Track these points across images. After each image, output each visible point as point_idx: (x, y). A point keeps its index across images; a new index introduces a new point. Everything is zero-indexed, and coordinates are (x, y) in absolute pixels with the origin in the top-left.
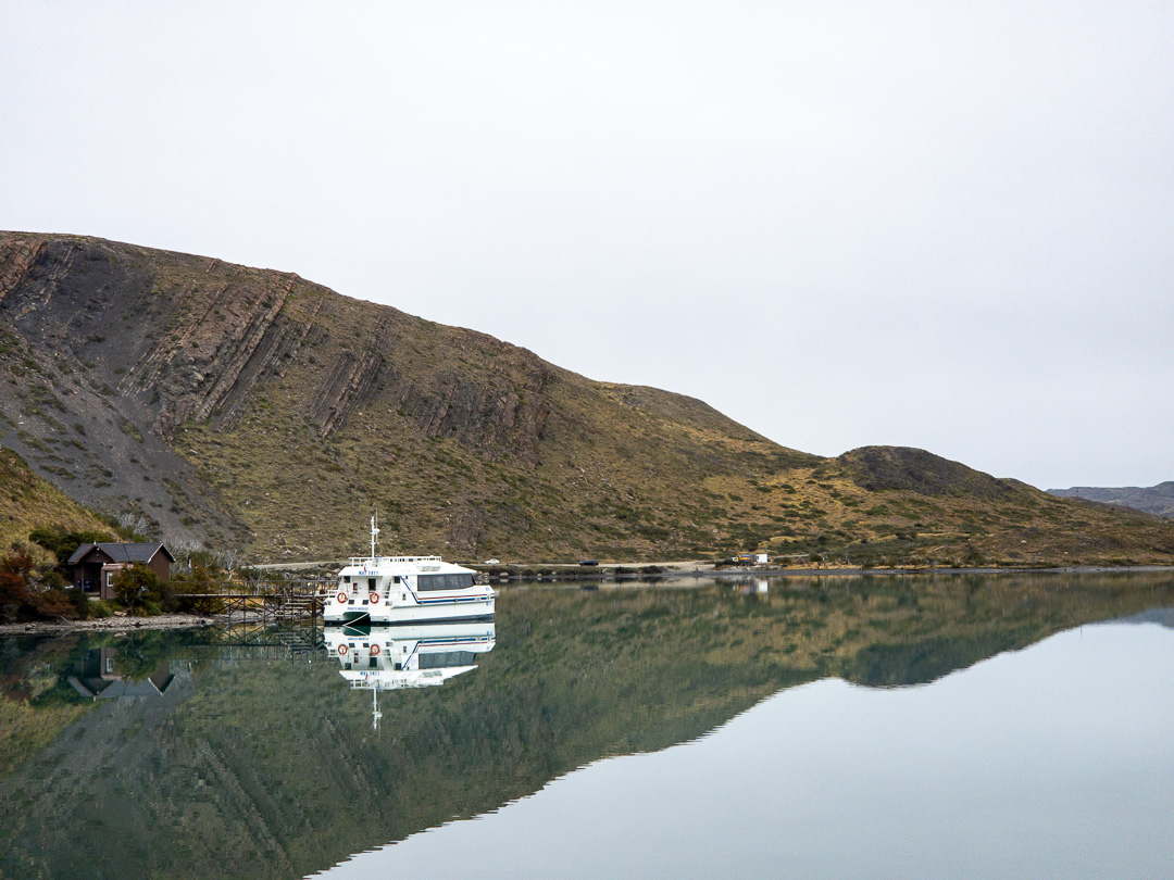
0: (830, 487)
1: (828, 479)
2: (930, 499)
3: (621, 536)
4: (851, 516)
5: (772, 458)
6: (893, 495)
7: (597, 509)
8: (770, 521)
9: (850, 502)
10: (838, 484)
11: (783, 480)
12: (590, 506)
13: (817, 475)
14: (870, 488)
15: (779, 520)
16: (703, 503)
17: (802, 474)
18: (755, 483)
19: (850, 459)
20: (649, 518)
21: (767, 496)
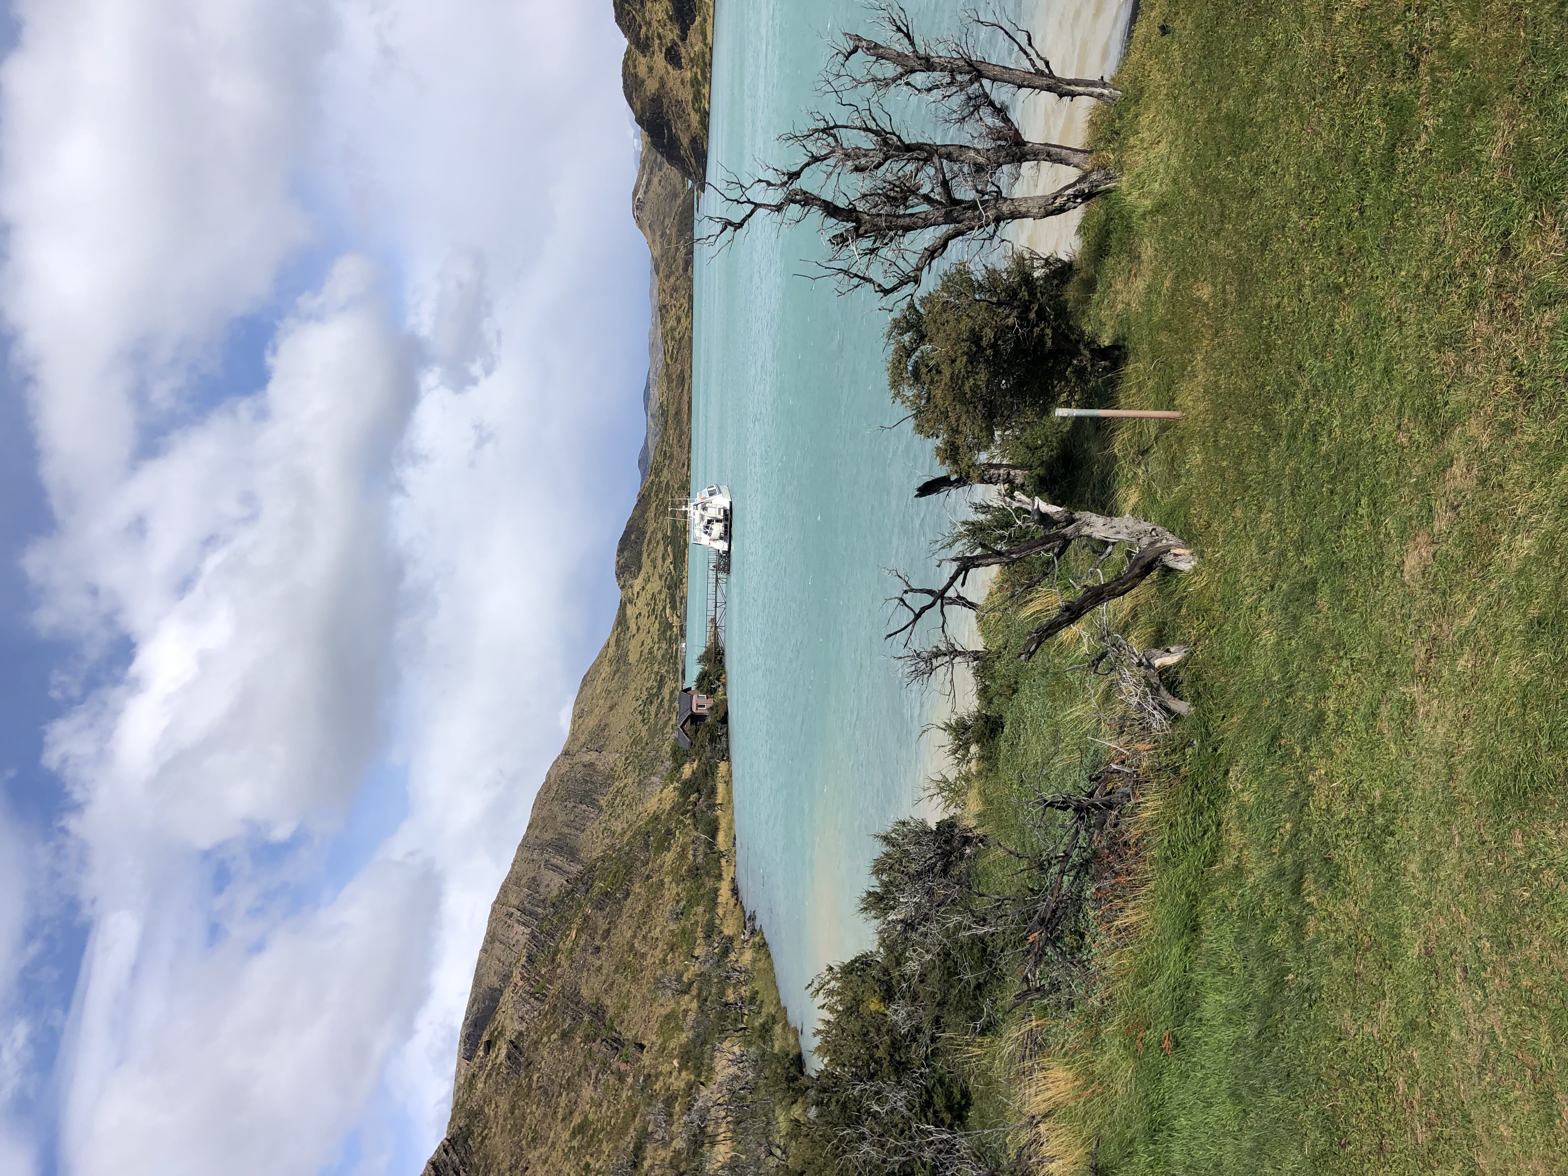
0: (638, 593)
1: (633, 594)
2: (648, 536)
3: (662, 701)
4: (657, 576)
5: (619, 630)
6: (645, 555)
7: (646, 716)
8: (657, 621)
9: (647, 580)
10: (636, 589)
11: (634, 620)
12: (643, 721)
13: (631, 602)
14: (640, 569)
15: (656, 618)
16: (645, 661)
17: (630, 610)
18: (634, 635)
19: (622, 583)
20: (651, 688)
21: (642, 627)
